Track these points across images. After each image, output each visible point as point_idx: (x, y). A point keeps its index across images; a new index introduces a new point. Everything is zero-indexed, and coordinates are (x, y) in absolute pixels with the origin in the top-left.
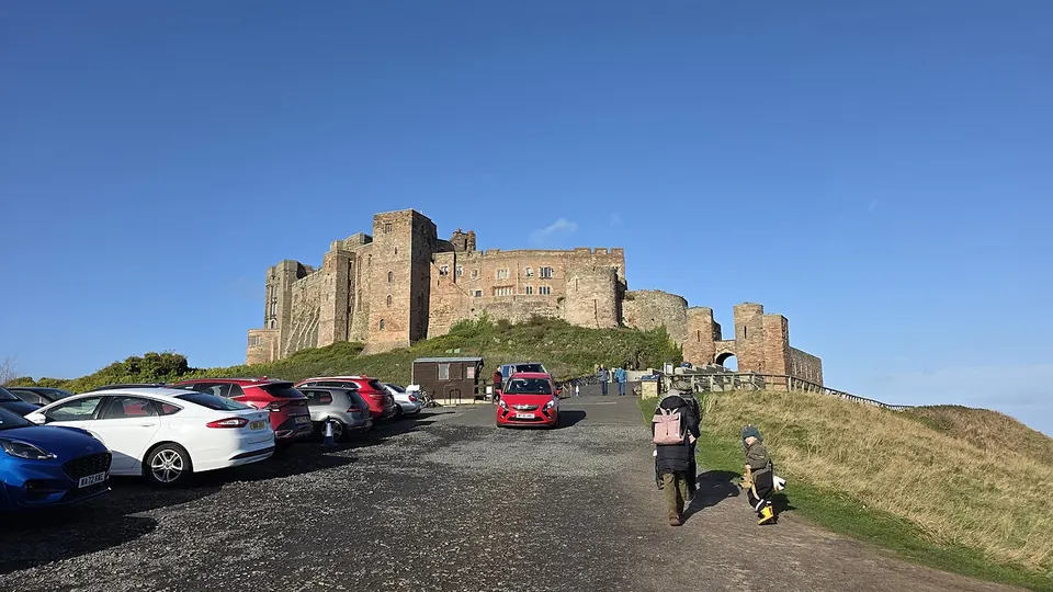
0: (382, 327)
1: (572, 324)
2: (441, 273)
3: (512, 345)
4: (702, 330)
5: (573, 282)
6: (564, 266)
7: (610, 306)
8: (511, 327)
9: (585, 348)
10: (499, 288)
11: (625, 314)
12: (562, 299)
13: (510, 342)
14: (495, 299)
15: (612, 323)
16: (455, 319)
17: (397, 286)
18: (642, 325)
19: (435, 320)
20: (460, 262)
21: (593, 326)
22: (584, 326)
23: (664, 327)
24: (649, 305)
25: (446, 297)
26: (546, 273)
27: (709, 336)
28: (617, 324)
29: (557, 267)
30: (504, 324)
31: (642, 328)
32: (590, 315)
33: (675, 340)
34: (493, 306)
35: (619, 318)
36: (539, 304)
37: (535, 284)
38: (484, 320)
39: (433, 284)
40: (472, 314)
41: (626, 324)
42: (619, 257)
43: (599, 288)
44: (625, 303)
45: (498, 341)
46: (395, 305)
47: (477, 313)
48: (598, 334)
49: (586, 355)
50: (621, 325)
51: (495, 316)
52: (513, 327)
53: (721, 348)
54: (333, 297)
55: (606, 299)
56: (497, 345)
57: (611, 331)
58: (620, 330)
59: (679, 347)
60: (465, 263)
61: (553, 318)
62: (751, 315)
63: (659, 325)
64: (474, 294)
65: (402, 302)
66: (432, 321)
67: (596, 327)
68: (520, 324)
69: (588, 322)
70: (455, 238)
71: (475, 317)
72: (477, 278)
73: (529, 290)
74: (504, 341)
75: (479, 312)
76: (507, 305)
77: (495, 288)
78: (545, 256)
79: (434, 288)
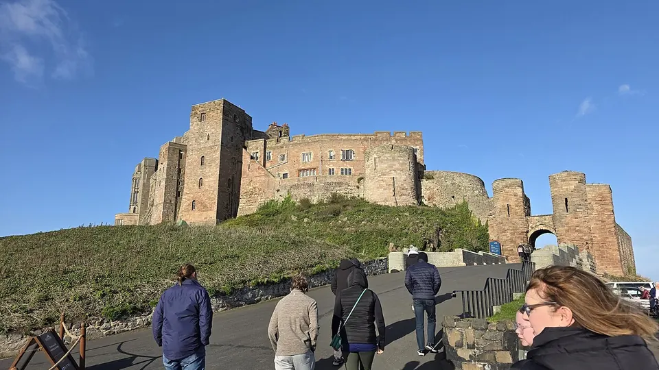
0: (193, 207)
1: (371, 202)
2: (252, 158)
3: (307, 223)
4: (512, 203)
5: (371, 162)
6: (365, 149)
7: (409, 184)
8: (310, 206)
9: (380, 226)
10: (304, 170)
11: (424, 193)
12: (361, 179)
13: (306, 220)
14: (299, 180)
15: (412, 201)
16: (261, 200)
17: (208, 169)
18: (441, 203)
19: (244, 201)
20: (271, 148)
21: (391, 204)
22: (383, 204)
23: (465, 204)
24: (449, 183)
25: (254, 179)
26: (347, 156)
27: (520, 210)
28: (416, 202)
29: (358, 149)
30: (306, 203)
31: (440, 206)
32: (388, 193)
33: (479, 216)
34: (297, 187)
35: (418, 196)
36: (340, 184)
37: (338, 165)
38: (288, 200)
39: (244, 168)
40: (277, 195)
41: (426, 203)
42: (418, 140)
43: (397, 166)
44: (424, 183)
45: (294, 218)
46: (205, 186)
47: (282, 194)
48: (397, 211)
49: (381, 233)
50: (421, 203)
51: (299, 195)
52: (314, 205)
53: (534, 225)
54: (163, 183)
55: (404, 177)
56: (293, 222)
57: (410, 208)
58: (419, 207)
59: (483, 224)
60: (274, 149)
61: (354, 197)
62: (572, 185)
63: (460, 202)
64: (282, 176)
65: (211, 184)
66: (242, 201)
67: (394, 205)
68: (321, 203)
69: (386, 200)
70: (270, 130)
71: (280, 198)
72: (285, 161)
73: (331, 171)
74: (300, 219)
75: (284, 192)
76: (310, 185)
77: (300, 170)
78: (347, 140)
79: (245, 172)
